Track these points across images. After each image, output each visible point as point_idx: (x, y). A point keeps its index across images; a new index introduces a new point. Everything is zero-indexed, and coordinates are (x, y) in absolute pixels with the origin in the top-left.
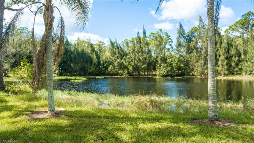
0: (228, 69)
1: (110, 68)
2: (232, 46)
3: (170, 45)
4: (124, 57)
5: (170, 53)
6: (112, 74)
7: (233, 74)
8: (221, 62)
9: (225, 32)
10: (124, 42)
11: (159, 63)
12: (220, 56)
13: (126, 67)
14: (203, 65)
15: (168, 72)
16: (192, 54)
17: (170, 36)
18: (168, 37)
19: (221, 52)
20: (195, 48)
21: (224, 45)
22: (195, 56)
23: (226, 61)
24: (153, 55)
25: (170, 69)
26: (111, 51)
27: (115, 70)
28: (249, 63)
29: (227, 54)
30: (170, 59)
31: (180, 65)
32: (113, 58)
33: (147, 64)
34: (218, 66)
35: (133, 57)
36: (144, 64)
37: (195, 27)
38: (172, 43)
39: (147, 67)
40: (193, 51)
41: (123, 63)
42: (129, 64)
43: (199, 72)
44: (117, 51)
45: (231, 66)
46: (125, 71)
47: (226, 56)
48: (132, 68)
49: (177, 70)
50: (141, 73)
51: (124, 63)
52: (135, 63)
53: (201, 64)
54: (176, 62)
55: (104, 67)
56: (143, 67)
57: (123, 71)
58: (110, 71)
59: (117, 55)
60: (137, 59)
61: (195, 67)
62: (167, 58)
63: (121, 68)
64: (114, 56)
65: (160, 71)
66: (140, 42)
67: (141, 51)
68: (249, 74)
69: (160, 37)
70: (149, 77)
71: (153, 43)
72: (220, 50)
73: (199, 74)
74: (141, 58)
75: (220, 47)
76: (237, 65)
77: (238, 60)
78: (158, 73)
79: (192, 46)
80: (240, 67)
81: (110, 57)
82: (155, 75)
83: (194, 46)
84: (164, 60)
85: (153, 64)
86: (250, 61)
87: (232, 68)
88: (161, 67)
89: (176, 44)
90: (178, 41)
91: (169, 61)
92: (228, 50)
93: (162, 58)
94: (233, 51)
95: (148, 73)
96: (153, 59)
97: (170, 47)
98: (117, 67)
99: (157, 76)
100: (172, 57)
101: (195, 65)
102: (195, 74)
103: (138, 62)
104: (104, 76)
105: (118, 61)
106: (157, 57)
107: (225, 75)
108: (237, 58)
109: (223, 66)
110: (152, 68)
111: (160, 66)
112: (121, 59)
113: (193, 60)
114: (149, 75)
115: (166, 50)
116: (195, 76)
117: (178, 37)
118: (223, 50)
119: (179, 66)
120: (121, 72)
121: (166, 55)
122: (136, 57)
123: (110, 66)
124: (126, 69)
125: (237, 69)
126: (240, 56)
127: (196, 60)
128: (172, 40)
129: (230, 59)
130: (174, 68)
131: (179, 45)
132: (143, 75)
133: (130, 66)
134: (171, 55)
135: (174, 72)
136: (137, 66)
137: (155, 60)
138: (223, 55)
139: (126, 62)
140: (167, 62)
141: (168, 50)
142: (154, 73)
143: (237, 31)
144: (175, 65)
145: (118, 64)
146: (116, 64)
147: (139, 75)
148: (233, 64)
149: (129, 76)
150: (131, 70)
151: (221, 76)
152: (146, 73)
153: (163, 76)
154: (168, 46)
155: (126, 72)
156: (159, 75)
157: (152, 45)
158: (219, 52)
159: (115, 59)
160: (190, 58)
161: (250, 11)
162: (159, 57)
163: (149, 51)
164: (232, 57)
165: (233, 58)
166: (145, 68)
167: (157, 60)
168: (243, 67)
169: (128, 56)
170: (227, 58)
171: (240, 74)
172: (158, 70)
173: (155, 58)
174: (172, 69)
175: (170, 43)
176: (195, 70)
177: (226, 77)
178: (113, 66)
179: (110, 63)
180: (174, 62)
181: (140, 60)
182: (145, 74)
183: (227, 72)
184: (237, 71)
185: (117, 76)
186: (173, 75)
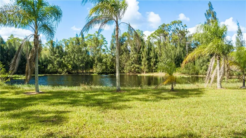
0: (148, 68)
1: (50, 66)
2: (151, 50)
3: (106, 46)
4: (64, 57)
5: (105, 54)
6: (52, 72)
7: (152, 72)
8: (143, 62)
9: (148, 38)
10: (62, 41)
11: (96, 62)
12: (143, 57)
13: (65, 66)
14: (131, 65)
15: (103, 70)
16: (122, 56)
17: (105, 39)
18: (104, 39)
19: (144, 54)
20: (124, 51)
21: (146, 49)
22: (125, 57)
23: (147, 62)
24: (91, 55)
25: (105, 68)
26: (51, 51)
27: (54, 68)
28: (162, 63)
29: (148, 56)
30: (105, 59)
31: (113, 64)
32: (53, 57)
33: (85, 63)
34: (142, 66)
35: (72, 57)
36: (82, 62)
37: (126, 32)
38: (107, 45)
39: (85, 66)
40: (124, 53)
41: (62, 61)
42: (68, 63)
43: (128, 70)
44: (57, 51)
45: (150, 65)
46: (64, 69)
47: (147, 58)
48: (71, 66)
49: (110, 69)
50: (80, 71)
51: (64, 62)
52: (74, 62)
53: (129, 63)
54: (110, 62)
55: (43, 65)
56: (81, 65)
57: (63, 69)
58: (49, 70)
59: (57, 54)
60: (76, 59)
61: (125, 66)
62: (103, 58)
63: (60, 67)
64: (54, 55)
65: (96, 69)
66: (79, 43)
67: (80, 51)
68: (162, 72)
69: (97, 39)
70: (87, 74)
71: (90, 43)
72: (143, 53)
73: (128, 72)
74: (80, 58)
75: (143, 51)
76: (155, 64)
77: (155, 61)
78: (95, 71)
79: (123, 48)
80: (156, 66)
81: (50, 56)
82: (93, 73)
83: (124, 49)
84: (100, 60)
85: (90, 63)
86: (163, 62)
87: (151, 67)
88: (98, 66)
89: (110, 46)
90: (112, 44)
91: (104, 60)
92: (148, 53)
93: (98, 58)
94: (152, 55)
95: (86, 71)
96: (90, 59)
97: (105, 48)
98: (56, 66)
99: (94, 74)
100: (107, 57)
101: (125, 65)
102: (125, 72)
103: (76, 61)
104: (43, 74)
105: (58, 60)
106: (94, 57)
107: (147, 72)
108: (154, 60)
109: (145, 65)
110: (89, 66)
111: (96, 65)
112: (61, 59)
113: (124, 60)
114: (87, 73)
115: (102, 51)
116: (125, 73)
117: (112, 41)
118: (145, 53)
119: (112, 66)
120: (60, 70)
121: (102, 55)
122: (75, 57)
123: (50, 64)
124: (65, 68)
125: (154, 68)
126: (157, 58)
127: (125, 60)
128: (107, 42)
129: (150, 60)
130: (108, 67)
131: (113, 48)
132: (81, 73)
133: (69, 64)
134: (106, 55)
135: (109, 70)
136: (76, 65)
137: (92, 60)
138: (145, 57)
139: (65, 61)
140: (103, 61)
141: (104, 50)
142: (91, 71)
143: (156, 38)
144: (109, 64)
145: (57, 63)
146: (55, 63)
147: (78, 73)
148: (152, 64)
149: (69, 74)
150: (70, 69)
151: (144, 73)
152: (84, 71)
153: (99, 74)
154: (103, 48)
155: (66, 70)
156: (95, 73)
157: (89, 45)
158: (142, 54)
159: (55, 58)
160: (121, 59)
161: (164, 24)
162: (96, 57)
163: (87, 51)
164: (151, 58)
165: (152, 60)
166: (83, 67)
167: (94, 60)
168: (158, 67)
169: (68, 55)
170: (148, 59)
171: (157, 71)
172: (95, 69)
173: (93, 58)
174: (107, 68)
175: (106, 45)
176: (125, 69)
177: (147, 74)
178: (52, 65)
179: (50, 62)
180: (108, 62)
181: (79, 59)
182: (83, 73)
183: (148, 70)
184: (154, 70)
185: (57, 74)
186: (107, 73)
